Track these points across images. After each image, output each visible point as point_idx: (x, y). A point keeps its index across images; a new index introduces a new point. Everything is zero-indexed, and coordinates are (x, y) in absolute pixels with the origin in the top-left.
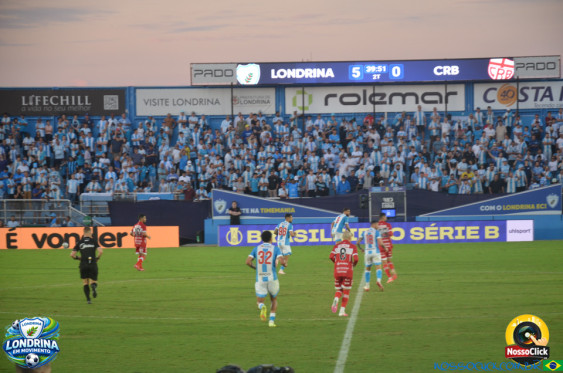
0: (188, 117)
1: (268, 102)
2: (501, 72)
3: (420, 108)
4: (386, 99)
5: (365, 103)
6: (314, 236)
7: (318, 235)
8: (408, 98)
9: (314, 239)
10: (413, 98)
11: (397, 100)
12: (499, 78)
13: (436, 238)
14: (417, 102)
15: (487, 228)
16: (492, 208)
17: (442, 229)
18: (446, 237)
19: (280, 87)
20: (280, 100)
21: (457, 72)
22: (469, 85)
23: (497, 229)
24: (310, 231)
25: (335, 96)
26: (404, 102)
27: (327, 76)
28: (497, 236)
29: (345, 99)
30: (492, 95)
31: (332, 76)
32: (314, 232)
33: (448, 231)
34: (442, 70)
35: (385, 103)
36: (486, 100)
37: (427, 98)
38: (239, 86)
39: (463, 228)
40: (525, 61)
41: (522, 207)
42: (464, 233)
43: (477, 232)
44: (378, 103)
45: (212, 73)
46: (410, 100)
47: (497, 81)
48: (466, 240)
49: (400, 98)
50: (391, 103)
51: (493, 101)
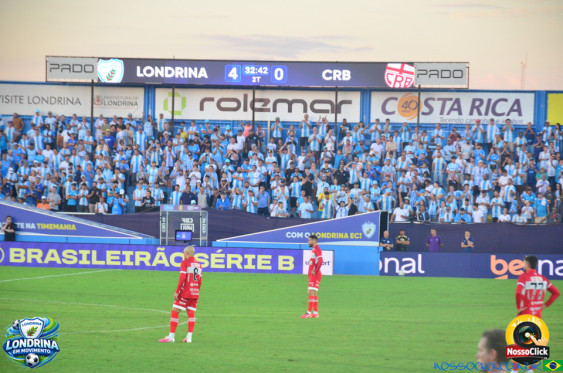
0: (44, 118)
1: (136, 104)
2: (399, 79)
3: (307, 117)
4: (270, 106)
5: (245, 110)
6: (84, 257)
7: (89, 257)
8: (294, 106)
9: (84, 261)
10: (301, 106)
11: (282, 107)
12: (397, 85)
13: (223, 266)
14: (305, 111)
15: (281, 258)
16: (300, 235)
17: (230, 256)
18: (234, 266)
19: (150, 87)
20: (150, 102)
21: (349, 78)
22: (366, 93)
23: (291, 259)
24: (81, 252)
25: (212, 99)
26: (290, 110)
27: (199, 76)
28: (292, 267)
29: (223, 104)
30: (391, 106)
31: (206, 76)
32: (84, 253)
33: (236, 259)
34: (332, 75)
35: (268, 110)
36: (384, 111)
37: (317, 106)
38: (101, 85)
39: (254, 256)
40: (428, 67)
41: (334, 235)
42: (255, 262)
43: (269, 262)
44: (261, 110)
45: (70, 68)
46: (298, 108)
47: (394, 90)
48: (257, 271)
49: (286, 105)
50: (275, 110)
51: (393, 113)
